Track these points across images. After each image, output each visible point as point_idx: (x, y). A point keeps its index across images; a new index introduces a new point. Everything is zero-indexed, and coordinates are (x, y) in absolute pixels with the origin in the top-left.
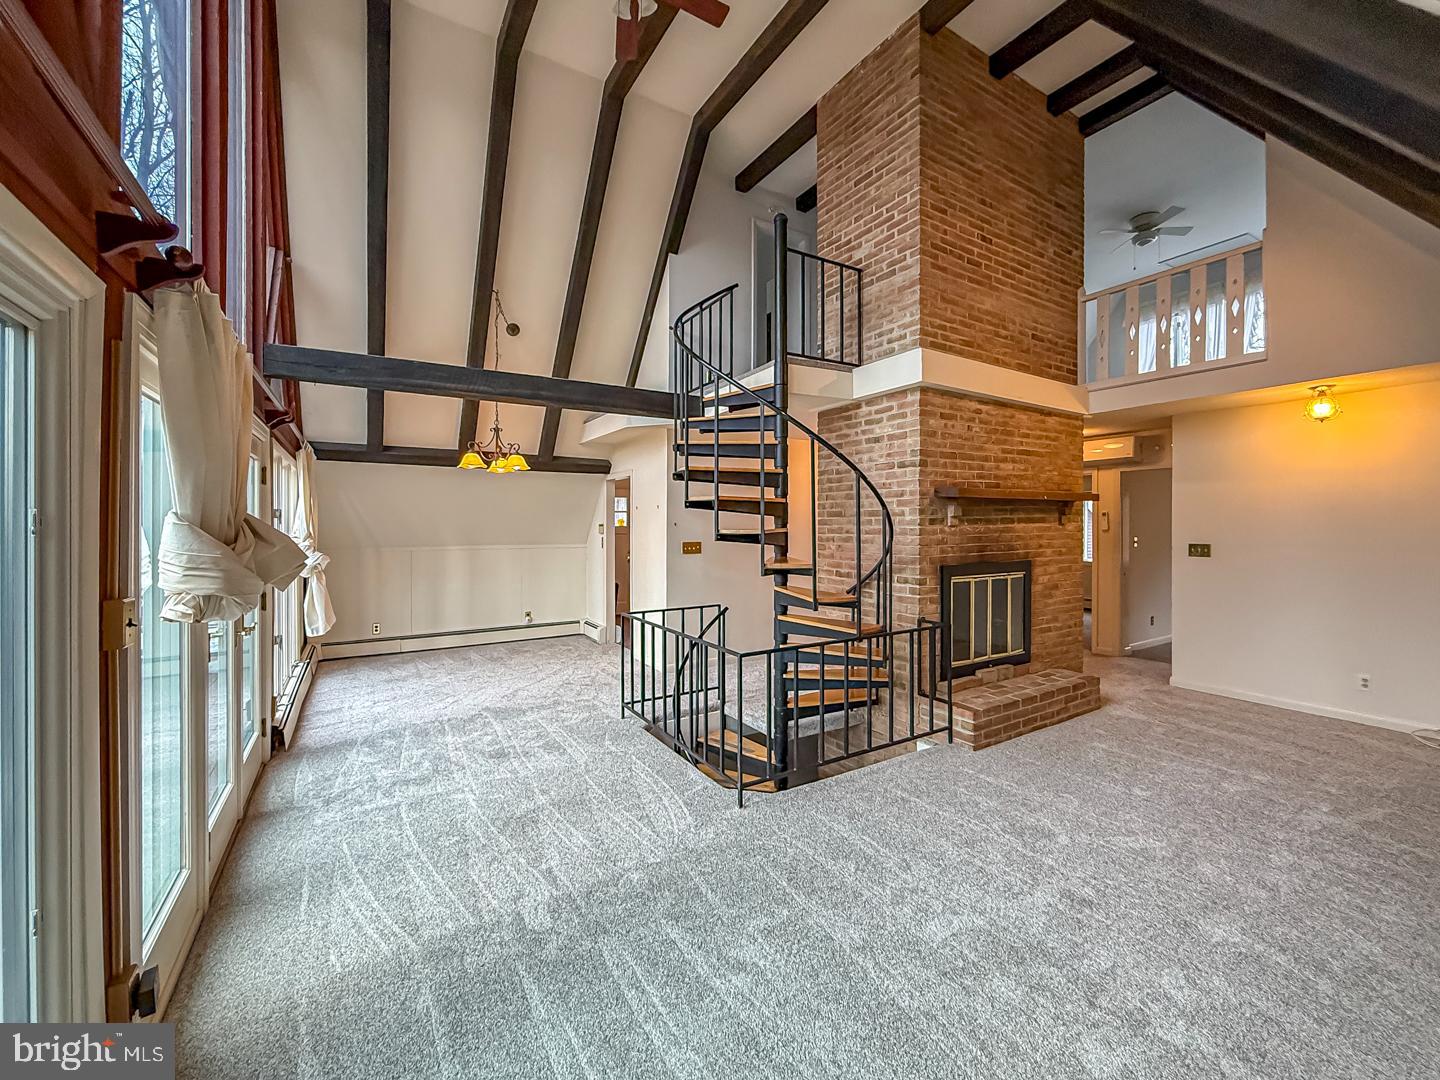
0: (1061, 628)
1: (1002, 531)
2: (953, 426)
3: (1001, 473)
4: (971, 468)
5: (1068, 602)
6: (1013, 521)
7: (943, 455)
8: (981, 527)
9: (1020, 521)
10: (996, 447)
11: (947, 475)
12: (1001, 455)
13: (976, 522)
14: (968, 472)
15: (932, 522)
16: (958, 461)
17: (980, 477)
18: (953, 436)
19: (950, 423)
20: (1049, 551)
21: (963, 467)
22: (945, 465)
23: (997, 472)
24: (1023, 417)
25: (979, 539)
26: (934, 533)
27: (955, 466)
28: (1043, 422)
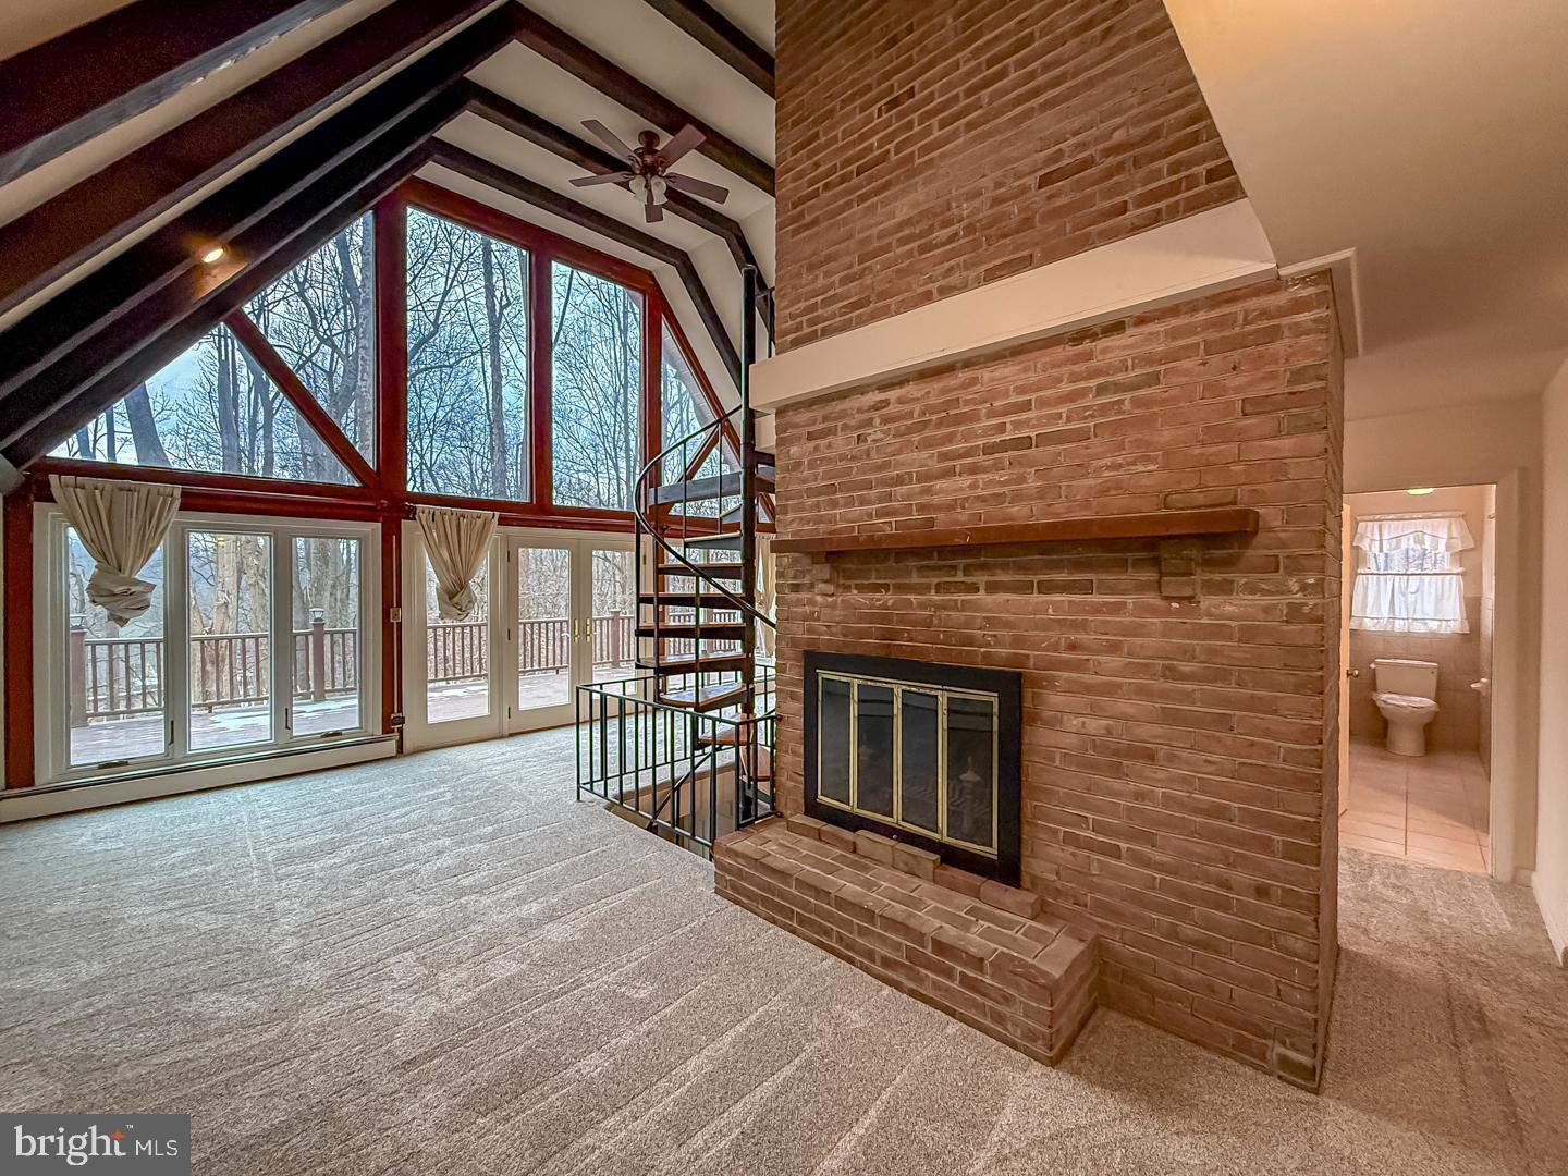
0: (1161, 868)
1: (939, 607)
2: (829, 446)
3: (936, 500)
4: (863, 501)
5: (1219, 812)
6: (974, 589)
7: (811, 492)
8: (889, 598)
9: (992, 588)
10: (925, 454)
11: (819, 520)
12: (937, 466)
13: (876, 588)
14: (856, 511)
15: (796, 588)
16: (838, 495)
17: (881, 513)
18: (829, 460)
19: (823, 442)
20: (1114, 662)
21: (850, 502)
22: (817, 506)
23: (924, 500)
24: (1008, 371)
25: (885, 618)
26: (798, 603)
27: (834, 504)
28: (1088, 356)
